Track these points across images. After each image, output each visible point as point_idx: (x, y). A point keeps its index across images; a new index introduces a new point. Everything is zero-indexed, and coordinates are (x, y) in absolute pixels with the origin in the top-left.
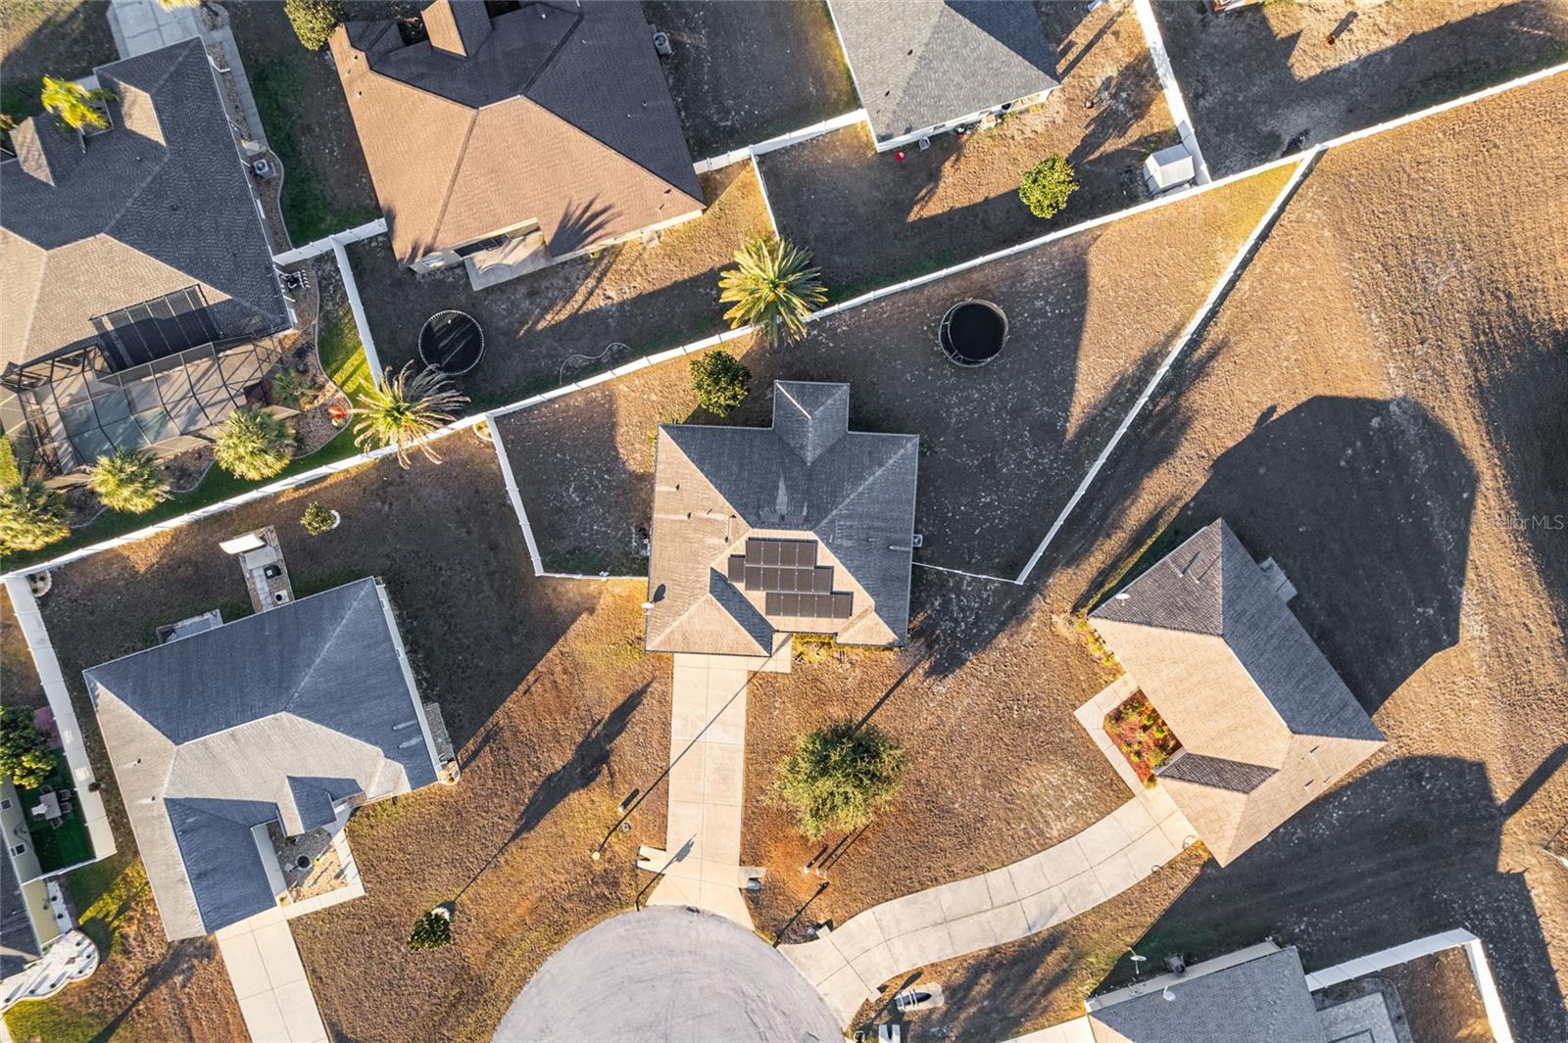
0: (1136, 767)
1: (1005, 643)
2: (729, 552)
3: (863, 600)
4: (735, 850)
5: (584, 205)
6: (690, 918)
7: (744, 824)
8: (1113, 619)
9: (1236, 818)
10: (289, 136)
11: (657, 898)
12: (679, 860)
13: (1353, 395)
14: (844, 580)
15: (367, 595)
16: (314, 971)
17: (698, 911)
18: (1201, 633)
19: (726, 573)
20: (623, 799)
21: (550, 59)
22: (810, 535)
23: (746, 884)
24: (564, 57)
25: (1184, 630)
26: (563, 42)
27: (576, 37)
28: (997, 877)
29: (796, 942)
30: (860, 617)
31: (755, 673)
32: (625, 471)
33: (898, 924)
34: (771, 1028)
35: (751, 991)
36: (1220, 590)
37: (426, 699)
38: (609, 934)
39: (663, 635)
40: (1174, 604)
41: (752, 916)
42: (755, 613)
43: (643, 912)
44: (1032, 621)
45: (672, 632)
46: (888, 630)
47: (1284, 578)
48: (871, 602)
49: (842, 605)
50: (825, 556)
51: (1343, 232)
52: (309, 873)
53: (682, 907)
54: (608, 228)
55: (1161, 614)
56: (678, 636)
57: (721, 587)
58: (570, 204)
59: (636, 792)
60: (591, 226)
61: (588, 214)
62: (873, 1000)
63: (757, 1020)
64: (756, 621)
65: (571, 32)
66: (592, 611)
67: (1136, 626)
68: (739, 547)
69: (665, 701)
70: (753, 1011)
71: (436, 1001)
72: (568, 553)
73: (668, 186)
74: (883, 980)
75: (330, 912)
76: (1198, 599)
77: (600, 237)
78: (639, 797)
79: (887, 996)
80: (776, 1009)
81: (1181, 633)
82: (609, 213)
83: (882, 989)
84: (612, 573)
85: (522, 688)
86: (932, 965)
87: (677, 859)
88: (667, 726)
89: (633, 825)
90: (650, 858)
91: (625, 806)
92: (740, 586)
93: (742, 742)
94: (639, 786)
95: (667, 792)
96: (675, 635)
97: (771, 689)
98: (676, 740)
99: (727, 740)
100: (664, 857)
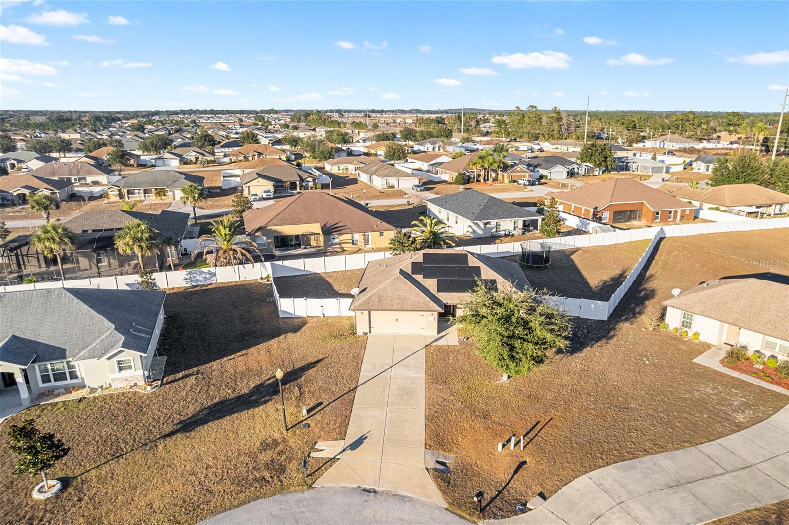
2: (411, 260)
3: (503, 284)
4: (420, 437)
5: (334, 224)
6: (367, 498)
11: (324, 481)
12: (354, 448)
14: (488, 274)
17: (375, 492)
19: (409, 272)
22: (462, 252)
23: (432, 465)
29: (503, 517)
33: (625, 487)
41: (444, 493)
43: (308, 494)
45: (371, 297)
49: (490, 286)
50: (473, 261)
53: (354, 489)
59: (321, 403)
64: (431, 296)
68: (418, 259)
69: (358, 357)
73: (381, 221)
78: (323, 406)
87: (354, 446)
88: (358, 368)
89: (312, 425)
90: (327, 449)
91: (309, 411)
92: (419, 277)
93: (422, 375)
94: (325, 398)
95: (352, 402)
96: (374, 299)
97: (446, 351)
98: (365, 374)
99: (410, 374)
100: (341, 445)
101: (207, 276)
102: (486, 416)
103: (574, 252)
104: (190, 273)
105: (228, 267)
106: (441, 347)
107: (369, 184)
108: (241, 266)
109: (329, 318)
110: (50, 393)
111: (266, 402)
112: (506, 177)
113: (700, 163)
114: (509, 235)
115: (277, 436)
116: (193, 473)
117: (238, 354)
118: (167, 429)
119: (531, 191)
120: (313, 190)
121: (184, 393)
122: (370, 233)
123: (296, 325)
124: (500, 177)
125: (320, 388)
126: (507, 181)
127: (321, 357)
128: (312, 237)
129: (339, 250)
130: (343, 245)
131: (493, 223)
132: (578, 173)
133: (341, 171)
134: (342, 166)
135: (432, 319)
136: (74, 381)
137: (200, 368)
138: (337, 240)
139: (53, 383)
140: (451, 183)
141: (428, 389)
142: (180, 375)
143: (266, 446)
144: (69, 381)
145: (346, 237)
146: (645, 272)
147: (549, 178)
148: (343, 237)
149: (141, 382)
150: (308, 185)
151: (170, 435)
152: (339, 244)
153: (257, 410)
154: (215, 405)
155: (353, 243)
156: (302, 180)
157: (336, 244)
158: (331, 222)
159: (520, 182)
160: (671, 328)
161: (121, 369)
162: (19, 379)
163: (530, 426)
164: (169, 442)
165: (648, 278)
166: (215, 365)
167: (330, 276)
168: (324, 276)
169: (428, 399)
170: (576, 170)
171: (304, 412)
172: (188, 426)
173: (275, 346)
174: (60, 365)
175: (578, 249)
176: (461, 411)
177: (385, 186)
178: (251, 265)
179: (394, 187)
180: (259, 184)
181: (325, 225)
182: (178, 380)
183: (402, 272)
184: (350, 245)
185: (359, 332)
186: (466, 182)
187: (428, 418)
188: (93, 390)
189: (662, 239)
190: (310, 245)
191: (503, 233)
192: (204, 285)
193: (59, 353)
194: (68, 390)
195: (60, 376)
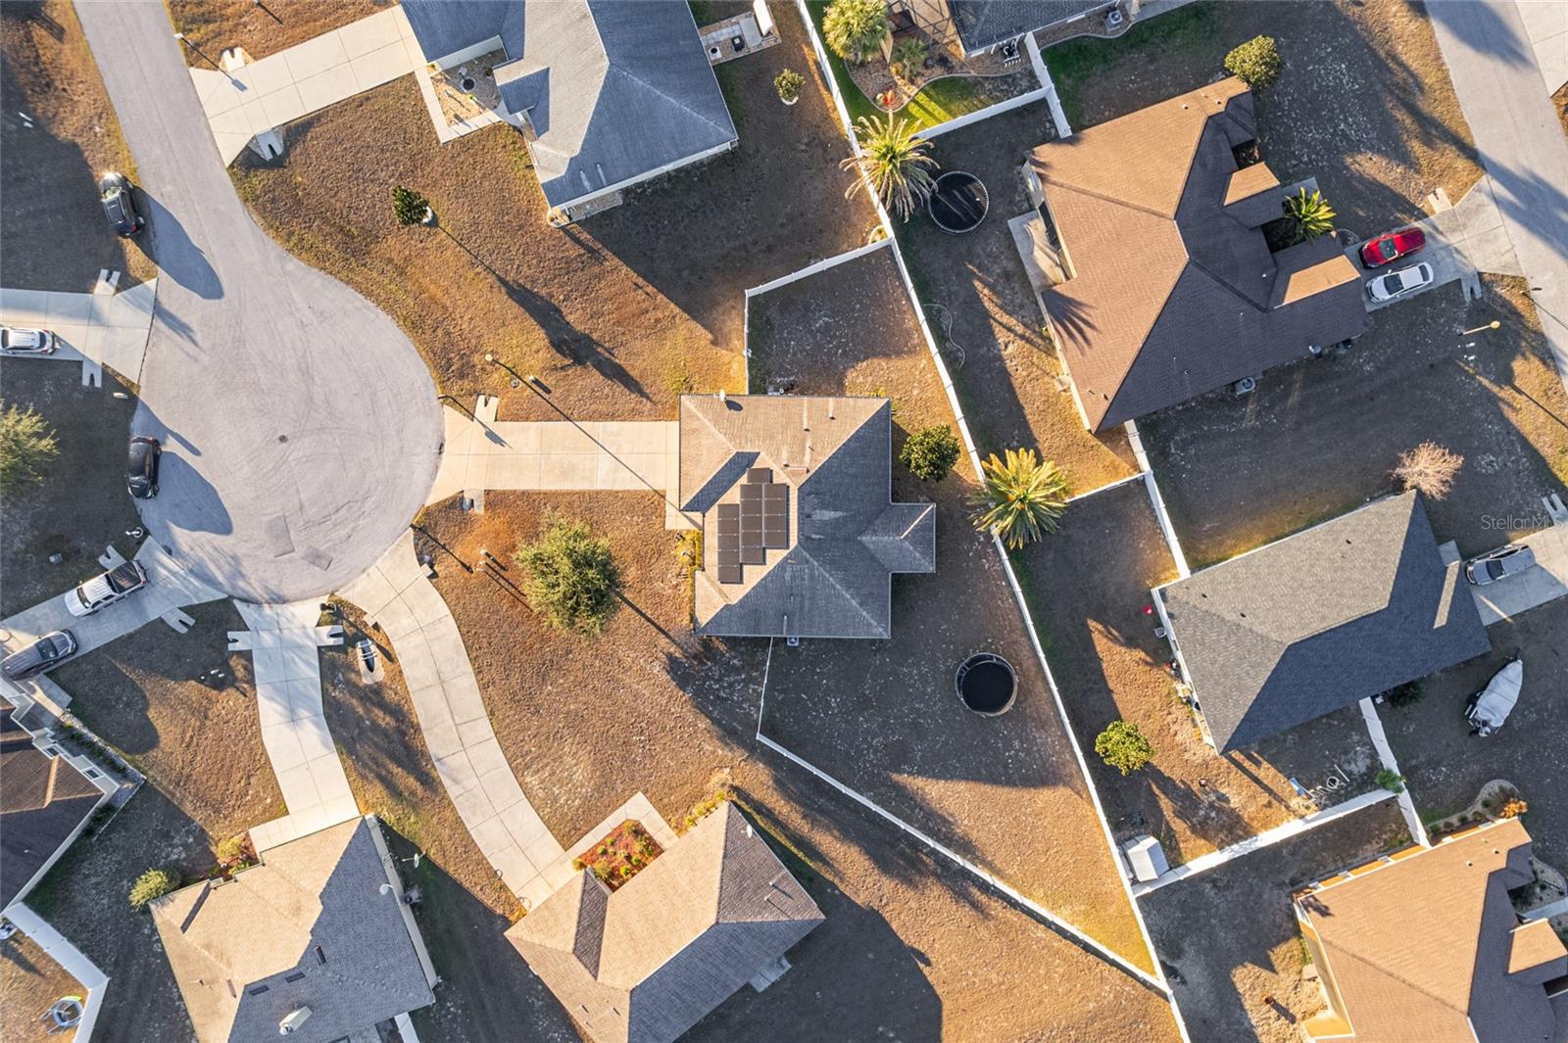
0: (592, 851)
1: (701, 726)
2: (775, 468)
3: (736, 593)
4: (499, 486)
5: (1090, 321)
6: (434, 446)
7: (523, 493)
8: (728, 823)
9: (551, 944)
10: (1146, 41)
11: (451, 414)
12: (487, 434)
13: (944, 1035)
14: (754, 575)
15: (720, 134)
16: (368, 99)
17: (440, 453)
18: (719, 903)
19: (755, 466)
20: (542, 380)
21: (1224, 284)
22: (794, 542)
23: (467, 496)
24: (1226, 296)
25: (721, 888)
26: (1240, 294)
27: (1246, 306)
28: (485, 728)
29: (416, 545)
30: (720, 592)
31: (664, 497)
32: (845, 369)
33: (438, 638)
34: (335, 525)
35: (369, 505)
36: (759, 919)
37: (626, 192)
38: (414, 372)
39: (695, 410)
40: (744, 879)
41: (438, 504)
42: (720, 495)
43: (436, 403)
44: (723, 749)
45: (699, 419)
46: (709, 618)
47: (773, 980)
48: (734, 601)
49: (731, 574)
50: (775, 557)
51: (1093, 1020)
52: (459, 90)
53: (443, 438)
54: (1070, 344)
55: (735, 866)
56: (695, 424)
57: (742, 462)
58: (1091, 307)
59: (548, 391)
60: (1071, 327)
61: (1082, 325)
62: (365, 618)
63: (342, 513)
64: (713, 496)
65: (1250, 302)
66: (715, 343)
67: (722, 844)
68: (780, 477)
69: (634, 415)
70: (350, 508)
71: (345, 214)
72: (768, 319)
73: (1111, 397)
74: (385, 627)
75: (424, 111)
76: (749, 899)
77: (1061, 337)
78: (544, 394)
79: (370, 631)
80: (353, 529)
81: (718, 885)
82: (1084, 344)
83: (376, 626)
84: (751, 361)
85: (640, 281)
86: (401, 672)
87: (491, 435)
88: (608, 418)
89: (519, 389)
90: (487, 408)
91: (533, 381)
93: (596, 487)
94: (555, 394)
95: (550, 420)
96: (697, 423)
98: (595, 426)
99: (600, 475)
125: (570, 386)
166: (612, 263)
169: (556, 492)
171: (534, 378)
182: (575, 237)
187: (526, 492)
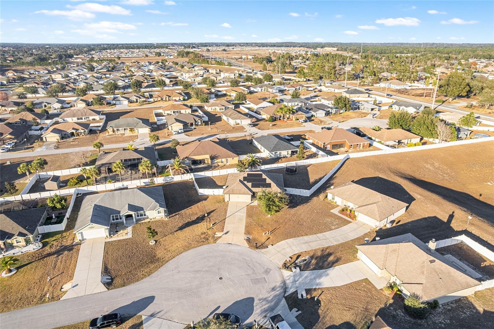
2: (243, 176)
3: (273, 184)
4: (243, 232)
6: (230, 245)
11: (219, 241)
14: (268, 181)
16: (107, 252)
17: (232, 244)
19: (243, 180)
22: (261, 173)
23: (246, 238)
28: (320, 235)
29: (262, 249)
30: (273, 187)
31: (249, 205)
34: (255, 267)
35: (248, 259)
41: (248, 244)
42: (249, 188)
43: (215, 244)
46: (280, 190)
48: (275, 185)
49: (269, 185)
50: (264, 176)
53: (226, 243)
62: (288, 260)
63: (250, 265)
68: (245, 175)
70: (249, 263)
73: (233, 153)
74: (291, 255)
78: (217, 223)
80: (256, 262)
83: (291, 258)
86: (306, 251)
87: (226, 233)
88: (226, 212)
89: (214, 228)
90: (218, 234)
91: (213, 225)
92: (245, 182)
93: (245, 215)
94: (217, 221)
95: (225, 222)
96: (230, 190)
97: (253, 207)
98: (228, 215)
99: (242, 214)
100: (222, 233)
101: (171, 179)
102: (262, 226)
103: (309, 166)
104: (165, 178)
105: (178, 176)
106: (252, 206)
107: (227, 121)
108: (182, 175)
109: (215, 195)
110: (140, 220)
111: (201, 222)
112: (294, 117)
113: (395, 106)
114: (285, 157)
115: (205, 231)
116: (185, 240)
117: (189, 208)
118: (176, 230)
119: (304, 126)
120: (201, 126)
121: (177, 220)
122: (228, 158)
123: (205, 198)
124: (291, 117)
125: (215, 218)
126: (294, 119)
127: (214, 209)
128: (206, 160)
129: (217, 165)
130: (218, 163)
131: (278, 152)
132: (331, 113)
133: (213, 110)
134: (213, 108)
135: (249, 197)
136: (145, 216)
137: (179, 212)
138: (216, 162)
139: (140, 217)
140: (267, 121)
141: (246, 219)
142: (174, 215)
143: (202, 234)
144: (144, 217)
145: (219, 160)
146: (333, 176)
147: (316, 116)
148: (218, 160)
149: (164, 217)
150: (198, 124)
151: (177, 231)
152: (217, 163)
153: (198, 224)
154: (186, 223)
155: (222, 162)
156: (196, 121)
157: (215, 163)
158: (214, 154)
159: (300, 120)
160: (329, 199)
161: (158, 213)
162: (134, 216)
163: (273, 229)
164: (177, 232)
165: (334, 178)
166: (183, 211)
167: (214, 178)
168: (212, 178)
169: (246, 221)
170: (330, 111)
171: (212, 225)
172: (181, 228)
173: (200, 205)
174: (142, 212)
175: (311, 164)
176: (255, 225)
177: (235, 124)
178: (186, 174)
179: (239, 124)
180: (176, 125)
181: (211, 156)
182: (174, 216)
183: (240, 181)
184: (221, 163)
185: (226, 201)
186: (274, 120)
187: (246, 227)
188: (151, 219)
189: (348, 159)
190: (205, 163)
191: (282, 156)
192: (169, 182)
193: (142, 209)
194: (144, 219)
195: (141, 215)
